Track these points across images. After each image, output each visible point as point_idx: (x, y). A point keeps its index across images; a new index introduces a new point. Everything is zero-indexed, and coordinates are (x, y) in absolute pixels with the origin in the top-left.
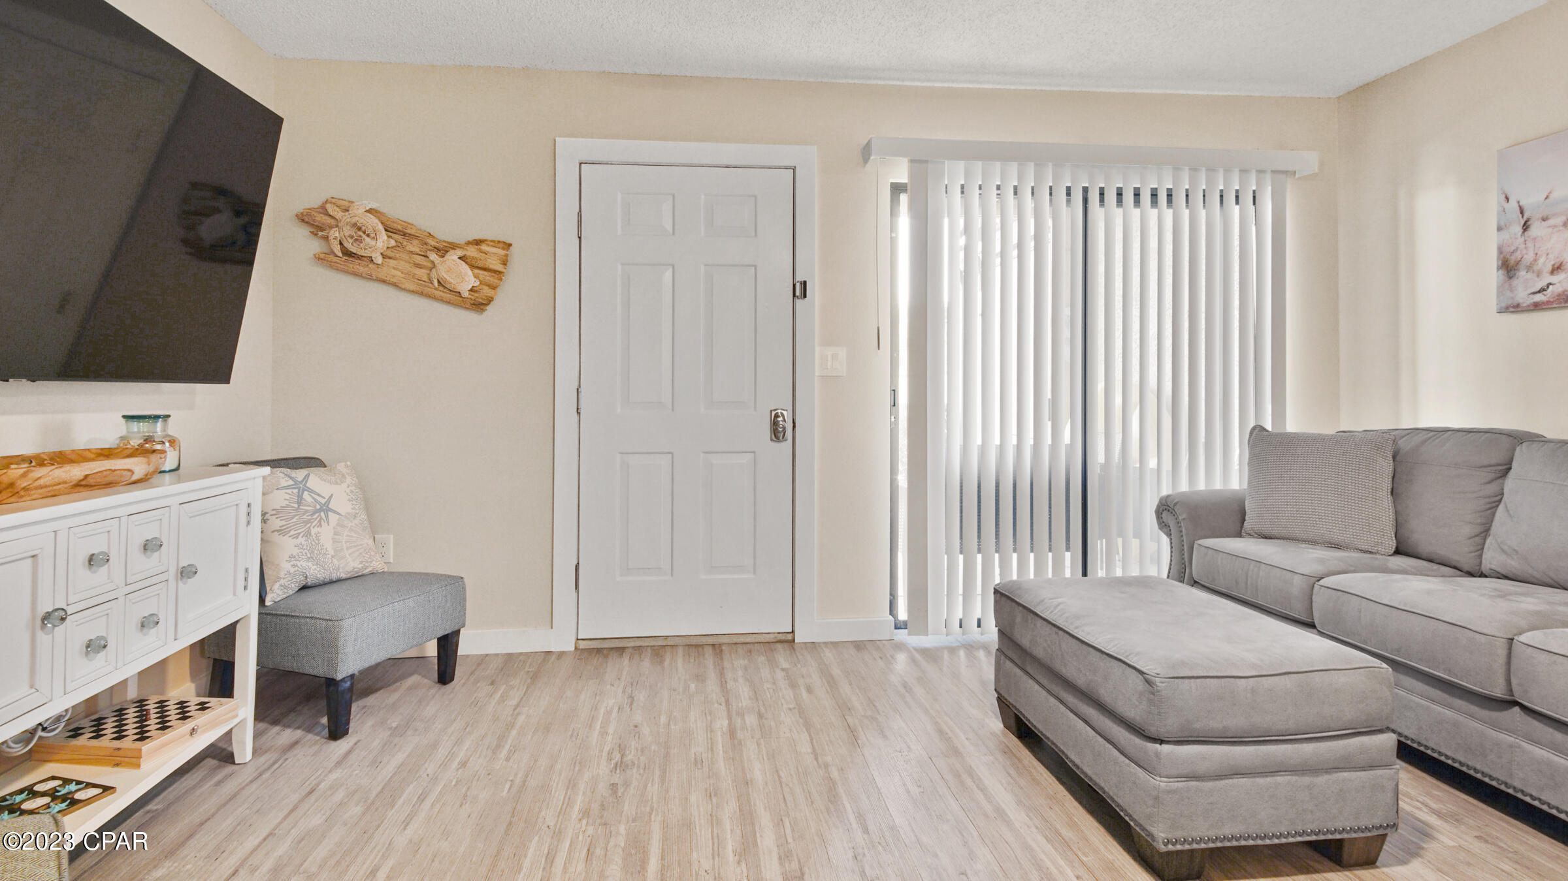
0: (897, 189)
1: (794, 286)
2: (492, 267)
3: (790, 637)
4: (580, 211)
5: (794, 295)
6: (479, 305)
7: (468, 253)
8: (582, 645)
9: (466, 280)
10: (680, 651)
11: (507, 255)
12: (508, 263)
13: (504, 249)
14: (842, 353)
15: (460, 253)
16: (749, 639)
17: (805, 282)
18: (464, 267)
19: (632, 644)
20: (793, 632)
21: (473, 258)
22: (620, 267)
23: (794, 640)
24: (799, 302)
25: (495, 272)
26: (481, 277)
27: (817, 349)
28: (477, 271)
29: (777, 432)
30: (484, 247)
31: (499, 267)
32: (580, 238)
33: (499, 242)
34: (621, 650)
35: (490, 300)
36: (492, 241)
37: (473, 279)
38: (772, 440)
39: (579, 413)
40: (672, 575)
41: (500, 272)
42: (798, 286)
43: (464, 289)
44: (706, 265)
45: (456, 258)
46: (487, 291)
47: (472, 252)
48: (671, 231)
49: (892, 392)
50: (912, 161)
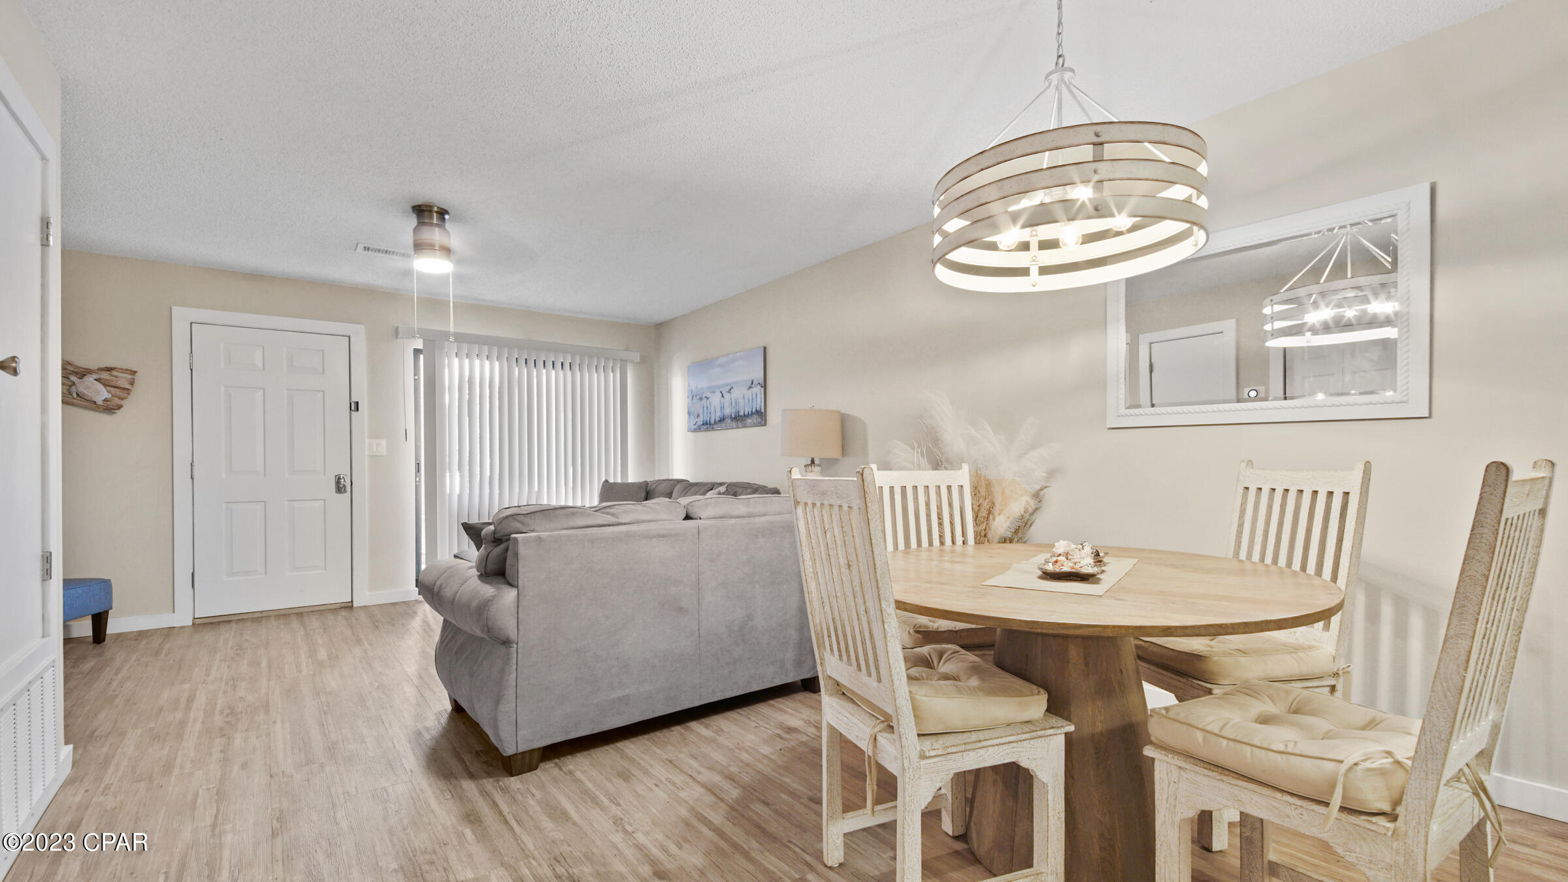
0: (417, 352)
1: (351, 404)
2: (121, 386)
3: (350, 604)
4: (191, 352)
5: (351, 409)
6: (109, 408)
7: (102, 377)
8: (197, 621)
9: (101, 394)
10: (273, 618)
11: (133, 379)
12: (135, 384)
13: (130, 374)
14: (384, 442)
15: (95, 376)
16: (322, 608)
17: (357, 403)
18: (100, 386)
19: (237, 618)
20: (352, 601)
21: (106, 380)
22: (223, 388)
23: (352, 606)
24: (354, 413)
25: (124, 389)
26: (113, 392)
27: (367, 441)
28: (109, 388)
29: (340, 489)
30: (114, 373)
31: (128, 386)
32: (192, 370)
33: (126, 370)
35: (120, 407)
36: (121, 369)
37: (106, 392)
38: (336, 492)
39: (192, 478)
40: (266, 574)
41: (128, 389)
42: (353, 404)
43: (99, 400)
44: (288, 390)
45: (92, 379)
46: (117, 401)
47: (105, 375)
48: (262, 368)
49: (417, 465)
50: (424, 340)
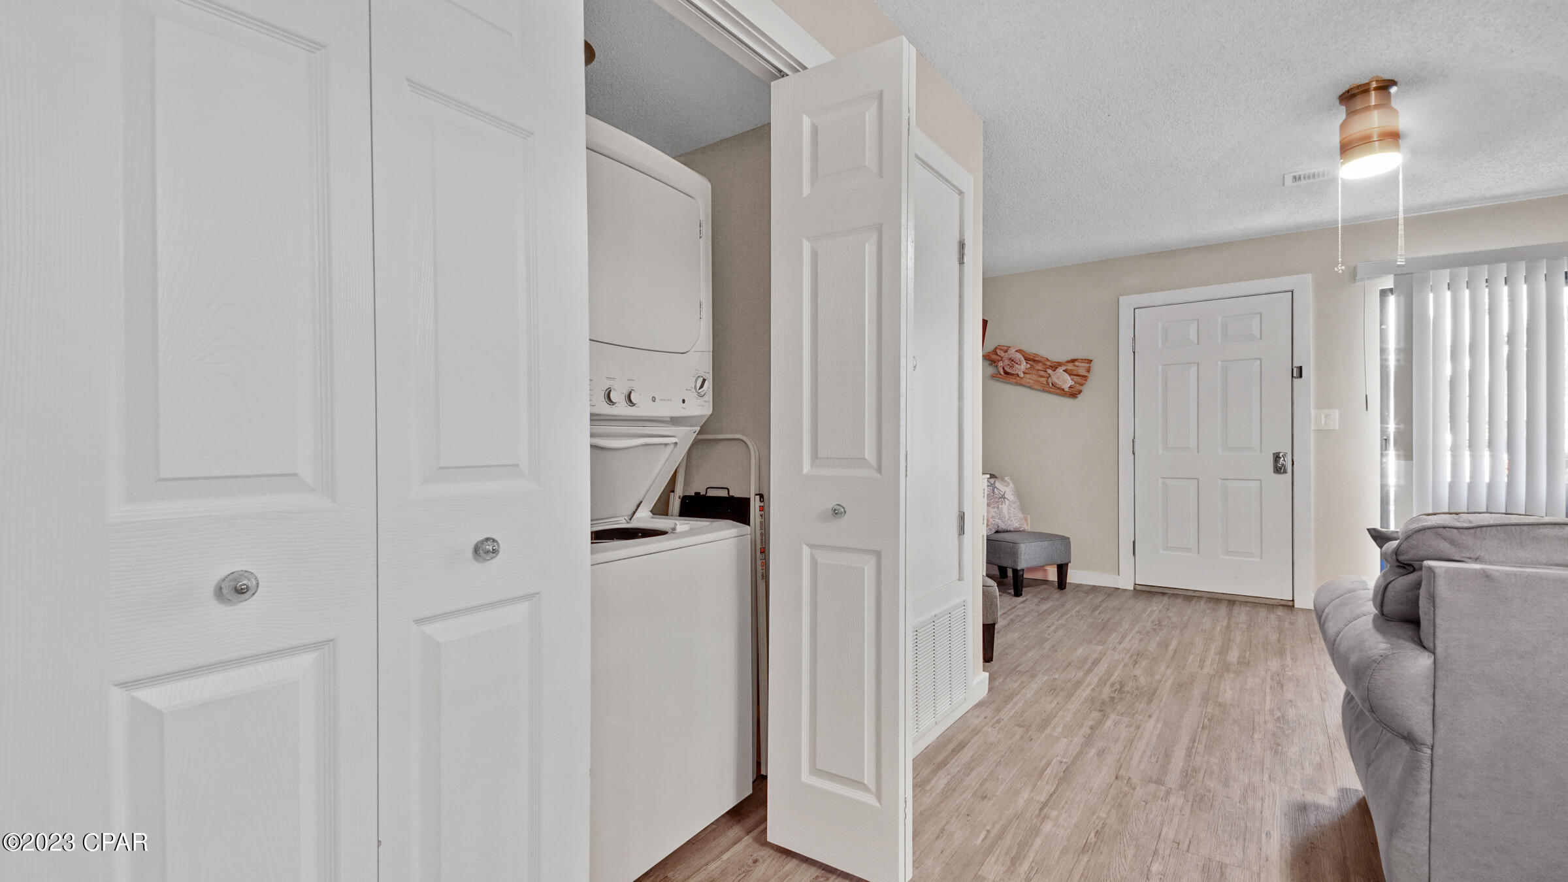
0: (1384, 293)
1: (1292, 369)
2: (1081, 374)
3: (1291, 603)
4: (1134, 336)
5: (1292, 376)
6: (1073, 394)
7: (1068, 368)
8: (1138, 588)
9: (1067, 382)
10: (1204, 600)
11: (1090, 367)
12: (1091, 371)
13: (1088, 363)
14: (1336, 414)
15: (1064, 368)
16: (1257, 601)
17: (1301, 368)
18: (1066, 376)
19: (1171, 592)
20: (1293, 600)
21: (1071, 370)
22: (1160, 367)
23: (1293, 606)
24: (1297, 381)
25: (1083, 376)
26: (1075, 380)
27: (1313, 412)
28: (1072, 377)
29: (1279, 469)
30: (1077, 363)
31: (1086, 374)
32: (1134, 353)
33: (1085, 359)
34: (1164, 594)
35: (1080, 392)
36: (1082, 359)
37: (1071, 381)
38: (1274, 472)
39: (1134, 454)
40: (1199, 553)
41: (1086, 376)
42: (1295, 370)
43: (1066, 387)
44: (1222, 361)
45: (1061, 371)
46: (1078, 387)
47: (1070, 367)
48: (1196, 342)
49: (1384, 441)
50: (1395, 275)
